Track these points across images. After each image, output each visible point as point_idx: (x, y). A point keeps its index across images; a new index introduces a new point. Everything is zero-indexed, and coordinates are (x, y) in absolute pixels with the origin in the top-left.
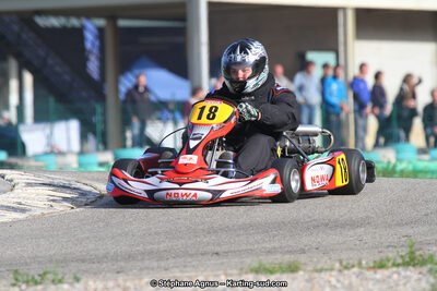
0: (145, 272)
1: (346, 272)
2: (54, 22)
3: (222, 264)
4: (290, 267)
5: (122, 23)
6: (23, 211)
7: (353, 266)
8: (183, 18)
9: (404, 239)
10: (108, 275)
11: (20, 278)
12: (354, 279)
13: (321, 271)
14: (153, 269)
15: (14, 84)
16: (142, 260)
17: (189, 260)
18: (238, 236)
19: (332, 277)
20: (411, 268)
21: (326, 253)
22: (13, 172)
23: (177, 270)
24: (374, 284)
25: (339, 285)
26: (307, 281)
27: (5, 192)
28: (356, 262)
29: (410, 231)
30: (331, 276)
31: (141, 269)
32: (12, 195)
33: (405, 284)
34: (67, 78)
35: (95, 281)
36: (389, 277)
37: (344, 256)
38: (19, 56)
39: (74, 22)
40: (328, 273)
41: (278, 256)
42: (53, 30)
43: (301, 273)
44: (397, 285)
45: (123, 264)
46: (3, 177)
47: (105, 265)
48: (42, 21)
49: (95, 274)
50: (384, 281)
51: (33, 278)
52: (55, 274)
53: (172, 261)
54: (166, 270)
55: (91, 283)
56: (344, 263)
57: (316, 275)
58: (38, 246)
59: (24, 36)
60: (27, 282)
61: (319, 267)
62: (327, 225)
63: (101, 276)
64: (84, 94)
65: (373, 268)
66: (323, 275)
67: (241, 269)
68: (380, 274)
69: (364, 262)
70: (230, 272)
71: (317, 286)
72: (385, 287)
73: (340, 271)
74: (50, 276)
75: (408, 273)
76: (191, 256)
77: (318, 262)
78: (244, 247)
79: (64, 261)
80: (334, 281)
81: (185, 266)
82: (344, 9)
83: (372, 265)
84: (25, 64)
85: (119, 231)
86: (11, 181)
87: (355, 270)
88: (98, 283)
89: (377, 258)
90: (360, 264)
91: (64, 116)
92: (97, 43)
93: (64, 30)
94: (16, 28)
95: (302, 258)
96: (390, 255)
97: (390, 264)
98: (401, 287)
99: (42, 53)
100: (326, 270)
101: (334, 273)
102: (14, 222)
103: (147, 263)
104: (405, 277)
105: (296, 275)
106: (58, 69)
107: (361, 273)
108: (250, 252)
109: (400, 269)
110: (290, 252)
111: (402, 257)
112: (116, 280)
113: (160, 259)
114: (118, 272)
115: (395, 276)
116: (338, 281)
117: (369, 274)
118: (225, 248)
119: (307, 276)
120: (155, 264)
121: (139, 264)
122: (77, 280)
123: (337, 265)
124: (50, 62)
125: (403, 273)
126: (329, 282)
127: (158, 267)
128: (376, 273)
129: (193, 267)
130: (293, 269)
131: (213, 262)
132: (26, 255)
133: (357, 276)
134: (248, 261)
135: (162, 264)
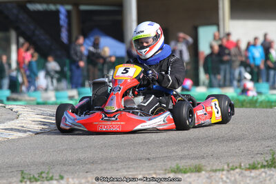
0: (104, 172)
1: (232, 172)
2: (39, 7)
3: (152, 166)
4: (196, 168)
6: (25, 132)
7: (236, 168)
8: (121, 5)
9: (267, 149)
10: (81, 174)
11: (25, 176)
12: (237, 176)
13: (216, 171)
14: (108, 170)
15: (14, 48)
16: (101, 163)
17: (131, 163)
18: (161, 147)
20: (273, 169)
21: (218, 158)
23: (124, 171)
24: (250, 180)
25: (228, 181)
26: (208, 178)
27: (13, 120)
28: (238, 165)
29: (271, 144)
30: (223, 174)
31: (101, 170)
32: (18, 121)
33: (270, 180)
34: (48, 42)
35: (73, 178)
36: (260, 175)
37: (230, 160)
39: (52, 7)
40: (221, 172)
41: (188, 161)
42: (38, 12)
43: (203, 172)
44: (265, 180)
45: (89, 166)
46: (12, 110)
47: (78, 167)
48: (33, 7)
49: (73, 173)
50: (256, 177)
51: (34, 176)
52: (48, 174)
53: (120, 164)
54: (117, 170)
55: (70, 180)
56: (230, 166)
57: (213, 174)
58: (35, 154)
59: (21, 16)
60: (30, 179)
61: (214, 168)
63: (76, 175)
65: (249, 169)
66: (217, 173)
67: (166, 170)
68: (254, 173)
69: (242, 165)
70: (158, 172)
71: (214, 181)
72: (257, 181)
73: (228, 171)
74: (44, 175)
75: (271, 172)
76: (133, 161)
77: (213, 164)
78: (165, 154)
79: (52, 164)
80: (225, 179)
81: (129, 168)
83: (248, 166)
84: (20, 33)
85: (86, 145)
86: (17, 112)
87: (238, 170)
88: (75, 180)
89: (251, 162)
90: (240, 166)
92: (67, 21)
93: (45, 12)
94: (15, 11)
95: (203, 162)
96: (259, 160)
97: (259, 166)
98: (268, 182)
99: (32, 27)
100: (219, 170)
101: (225, 172)
102: (19, 139)
103: (104, 166)
104: (269, 175)
105: (200, 174)
106: (42, 37)
107: (242, 172)
108: (169, 158)
109: (266, 169)
110: (197, 158)
111: (267, 161)
112: (87, 178)
113: (113, 163)
114: (87, 172)
115: (264, 174)
116: (227, 178)
117: (247, 173)
118: (153, 155)
119: (207, 175)
120: (110, 166)
121: (100, 166)
122: (62, 178)
123: (226, 167)
124: (37, 32)
125: (268, 172)
126: (222, 179)
127: (112, 169)
128: (251, 172)
129: (134, 168)
130: (198, 170)
131: (147, 164)
132: (27, 160)
133: (239, 175)
134: (169, 164)
135: (114, 166)
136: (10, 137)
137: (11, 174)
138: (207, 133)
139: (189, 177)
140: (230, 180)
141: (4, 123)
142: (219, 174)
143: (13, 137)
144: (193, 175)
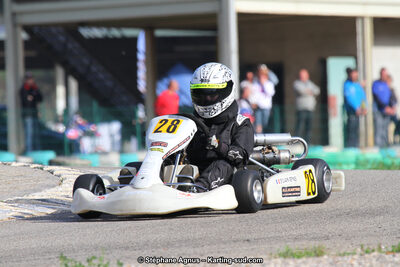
1: (367, 255)
2: (97, 33)
3: (252, 249)
4: (315, 251)
5: (159, 33)
7: (373, 251)
8: (214, 28)
11: (69, 264)
12: (374, 261)
13: (344, 254)
15: (60, 90)
16: (180, 247)
17: (223, 246)
18: (267, 224)
19: (355, 261)
21: (347, 239)
22: (62, 168)
24: (392, 266)
26: (331, 264)
27: (54, 186)
28: (376, 247)
30: (354, 259)
32: (60, 189)
34: (109, 83)
37: (364, 242)
38: (65, 65)
39: (115, 33)
40: (350, 257)
41: (304, 243)
42: (95, 41)
43: (325, 257)
46: (52, 173)
48: (86, 32)
51: (80, 264)
52: (101, 260)
53: (207, 248)
56: (365, 248)
57: (340, 259)
58: (85, 235)
59: (70, 46)
61: (342, 252)
62: (349, 213)
64: (125, 98)
65: (392, 251)
66: (345, 258)
67: (271, 254)
69: (383, 247)
73: (361, 255)
74: (95, 262)
76: (225, 243)
77: (341, 247)
78: (273, 234)
79: (108, 249)
80: (356, 264)
82: (362, 18)
83: (390, 249)
84: (70, 72)
86: (59, 176)
87: (375, 253)
89: (396, 243)
90: (380, 248)
91: (107, 119)
93: (106, 40)
94: (62, 38)
95: (326, 244)
99: (86, 61)
100: (349, 254)
101: (356, 257)
105: (321, 259)
106: (101, 76)
107: (381, 256)
108: (278, 239)
110: (314, 239)
113: (196, 246)
116: (360, 264)
117: (389, 257)
118: (255, 236)
119: (331, 260)
121: (177, 250)
122: (121, 265)
123: (359, 250)
124: (94, 69)
126: (352, 265)
128: (394, 256)
130: (318, 253)
131: (245, 248)
132: (73, 243)
133: (377, 260)
134: (277, 247)
135: (198, 250)
136: (49, 212)
137: (48, 262)
138: (333, 204)
139: (304, 262)
141: (40, 191)
142: (347, 259)
143: (54, 211)
144: (310, 260)
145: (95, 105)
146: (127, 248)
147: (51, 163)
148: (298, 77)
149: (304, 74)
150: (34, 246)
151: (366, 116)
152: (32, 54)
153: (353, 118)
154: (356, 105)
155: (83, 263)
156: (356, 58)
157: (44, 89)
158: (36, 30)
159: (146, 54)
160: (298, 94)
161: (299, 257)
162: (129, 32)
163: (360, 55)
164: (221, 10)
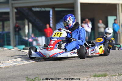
1: (120, 76)
2: (38, 9)
3: (85, 75)
5: (56, 9)
6: (29, 61)
8: (73, 8)
11: (29, 79)
13: (113, 76)
15: (27, 27)
16: (63, 74)
18: (89, 67)
21: (114, 71)
22: (27, 50)
25: (118, 80)
26: (109, 79)
30: (116, 77)
34: (41, 25)
37: (119, 72)
38: (28, 19)
39: (43, 9)
40: (115, 77)
41: (101, 72)
42: (37, 12)
43: (107, 77)
45: (57, 75)
46: (24, 52)
47: (52, 76)
48: (34, 9)
51: (32, 79)
52: (38, 78)
53: (71, 74)
56: (119, 74)
57: (111, 77)
58: (34, 71)
59: (29, 13)
61: (112, 75)
62: (114, 63)
66: (113, 77)
67: (91, 76)
70: (87, 77)
71: (112, 80)
73: (118, 76)
76: (76, 73)
77: (112, 74)
78: (91, 70)
79: (41, 75)
80: (116, 79)
81: (75, 75)
82: (118, 4)
84: (30, 21)
85: (56, 66)
86: (26, 53)
91: (41, 36)
93: (40, 12)
94: (27, 11)
95: (108, 73)
99: (34, 18)
100: (114, 76)
101: (116, 76)
102: (27, 64)
103: (64, 75)
105: (105, 77)
108: (93, 71)
110: (104, 71)
113: (68, 73)
114: (56, 77)
116: (118, 79)
118: (86, 70)
119: (109, 78)
120: (66, 75)
123: (117, 74)
124: (37, 20)
126: (115, 79)
127: (67, 76)
129: (77, 75)
130: (105, 75)
131: (82, 74)
132: (30, 73)
134: (92, 74)
135: (68, 75)
136: (23, 64)
137: (22, 79)
139: (101, 78)
140: (119, 79)
142: (114, 77)
143: (24, 64)
144: (103, 77)
145: (37, 31)
146: (47, 74)
147: (24, 49)
148: (99, 22)
149: (101, 21)
150: (18, 74)
151: (120, 34)
152: (18, 16)
153: (116, 35)
154: (117, 30)
155: (33, 79)
156: (117, 16)
157: (21, 27)
158: (19, 9)
159: (52, 16)
160: (99, 27)
161: (99, 77)
162: (47, 9)
163: (118, 15)
164: (75, 2)
